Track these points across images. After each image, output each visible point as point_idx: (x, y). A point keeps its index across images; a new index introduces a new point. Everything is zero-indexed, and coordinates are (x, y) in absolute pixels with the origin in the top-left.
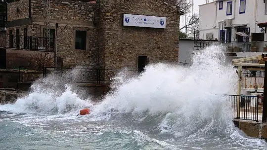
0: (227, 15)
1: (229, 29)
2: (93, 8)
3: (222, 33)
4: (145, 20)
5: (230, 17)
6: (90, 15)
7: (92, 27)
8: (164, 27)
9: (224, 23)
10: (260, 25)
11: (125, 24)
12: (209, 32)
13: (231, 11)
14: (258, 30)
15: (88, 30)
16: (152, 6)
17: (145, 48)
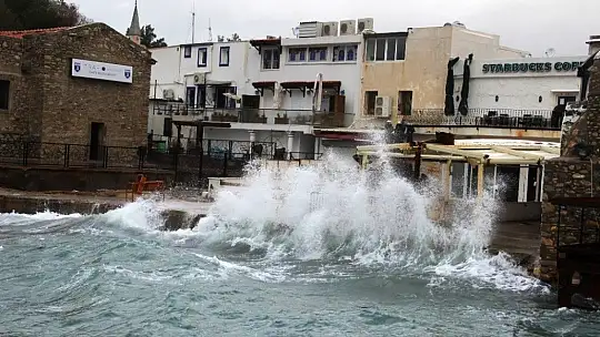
0: (199, 66)
1: (202, 88)
2: (21, 46)
3: (190, 91)
4: (104, 69)
5: (203, 70)
6: (17, 57)
7: (19, 75)
8: (130, 80)
9: (196, 78)
10: (255, 85)
11: (74, 73)
12: (166, 88)
13: (205, 61)
14: (252, 92)
15: (13, 79)
16: (113, 50)
17: (101, 110)
